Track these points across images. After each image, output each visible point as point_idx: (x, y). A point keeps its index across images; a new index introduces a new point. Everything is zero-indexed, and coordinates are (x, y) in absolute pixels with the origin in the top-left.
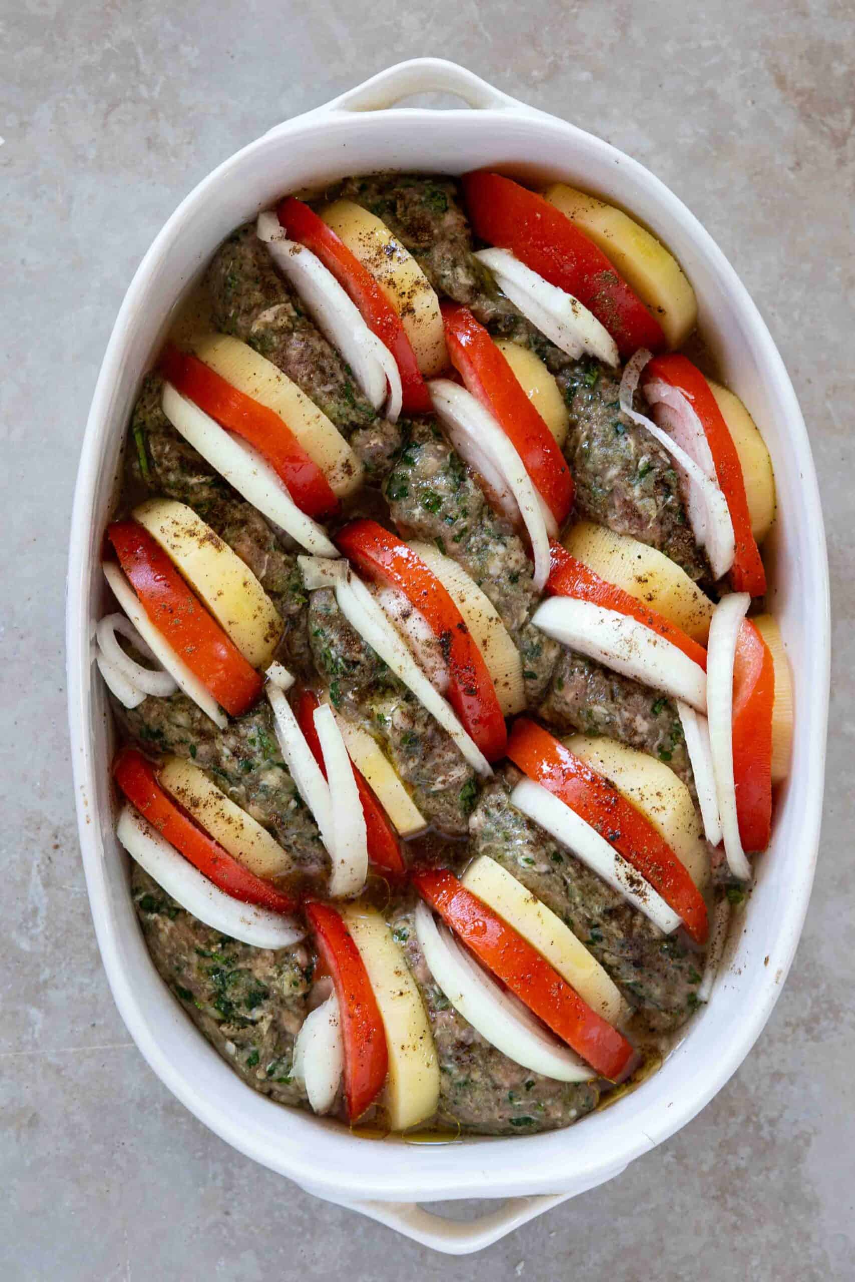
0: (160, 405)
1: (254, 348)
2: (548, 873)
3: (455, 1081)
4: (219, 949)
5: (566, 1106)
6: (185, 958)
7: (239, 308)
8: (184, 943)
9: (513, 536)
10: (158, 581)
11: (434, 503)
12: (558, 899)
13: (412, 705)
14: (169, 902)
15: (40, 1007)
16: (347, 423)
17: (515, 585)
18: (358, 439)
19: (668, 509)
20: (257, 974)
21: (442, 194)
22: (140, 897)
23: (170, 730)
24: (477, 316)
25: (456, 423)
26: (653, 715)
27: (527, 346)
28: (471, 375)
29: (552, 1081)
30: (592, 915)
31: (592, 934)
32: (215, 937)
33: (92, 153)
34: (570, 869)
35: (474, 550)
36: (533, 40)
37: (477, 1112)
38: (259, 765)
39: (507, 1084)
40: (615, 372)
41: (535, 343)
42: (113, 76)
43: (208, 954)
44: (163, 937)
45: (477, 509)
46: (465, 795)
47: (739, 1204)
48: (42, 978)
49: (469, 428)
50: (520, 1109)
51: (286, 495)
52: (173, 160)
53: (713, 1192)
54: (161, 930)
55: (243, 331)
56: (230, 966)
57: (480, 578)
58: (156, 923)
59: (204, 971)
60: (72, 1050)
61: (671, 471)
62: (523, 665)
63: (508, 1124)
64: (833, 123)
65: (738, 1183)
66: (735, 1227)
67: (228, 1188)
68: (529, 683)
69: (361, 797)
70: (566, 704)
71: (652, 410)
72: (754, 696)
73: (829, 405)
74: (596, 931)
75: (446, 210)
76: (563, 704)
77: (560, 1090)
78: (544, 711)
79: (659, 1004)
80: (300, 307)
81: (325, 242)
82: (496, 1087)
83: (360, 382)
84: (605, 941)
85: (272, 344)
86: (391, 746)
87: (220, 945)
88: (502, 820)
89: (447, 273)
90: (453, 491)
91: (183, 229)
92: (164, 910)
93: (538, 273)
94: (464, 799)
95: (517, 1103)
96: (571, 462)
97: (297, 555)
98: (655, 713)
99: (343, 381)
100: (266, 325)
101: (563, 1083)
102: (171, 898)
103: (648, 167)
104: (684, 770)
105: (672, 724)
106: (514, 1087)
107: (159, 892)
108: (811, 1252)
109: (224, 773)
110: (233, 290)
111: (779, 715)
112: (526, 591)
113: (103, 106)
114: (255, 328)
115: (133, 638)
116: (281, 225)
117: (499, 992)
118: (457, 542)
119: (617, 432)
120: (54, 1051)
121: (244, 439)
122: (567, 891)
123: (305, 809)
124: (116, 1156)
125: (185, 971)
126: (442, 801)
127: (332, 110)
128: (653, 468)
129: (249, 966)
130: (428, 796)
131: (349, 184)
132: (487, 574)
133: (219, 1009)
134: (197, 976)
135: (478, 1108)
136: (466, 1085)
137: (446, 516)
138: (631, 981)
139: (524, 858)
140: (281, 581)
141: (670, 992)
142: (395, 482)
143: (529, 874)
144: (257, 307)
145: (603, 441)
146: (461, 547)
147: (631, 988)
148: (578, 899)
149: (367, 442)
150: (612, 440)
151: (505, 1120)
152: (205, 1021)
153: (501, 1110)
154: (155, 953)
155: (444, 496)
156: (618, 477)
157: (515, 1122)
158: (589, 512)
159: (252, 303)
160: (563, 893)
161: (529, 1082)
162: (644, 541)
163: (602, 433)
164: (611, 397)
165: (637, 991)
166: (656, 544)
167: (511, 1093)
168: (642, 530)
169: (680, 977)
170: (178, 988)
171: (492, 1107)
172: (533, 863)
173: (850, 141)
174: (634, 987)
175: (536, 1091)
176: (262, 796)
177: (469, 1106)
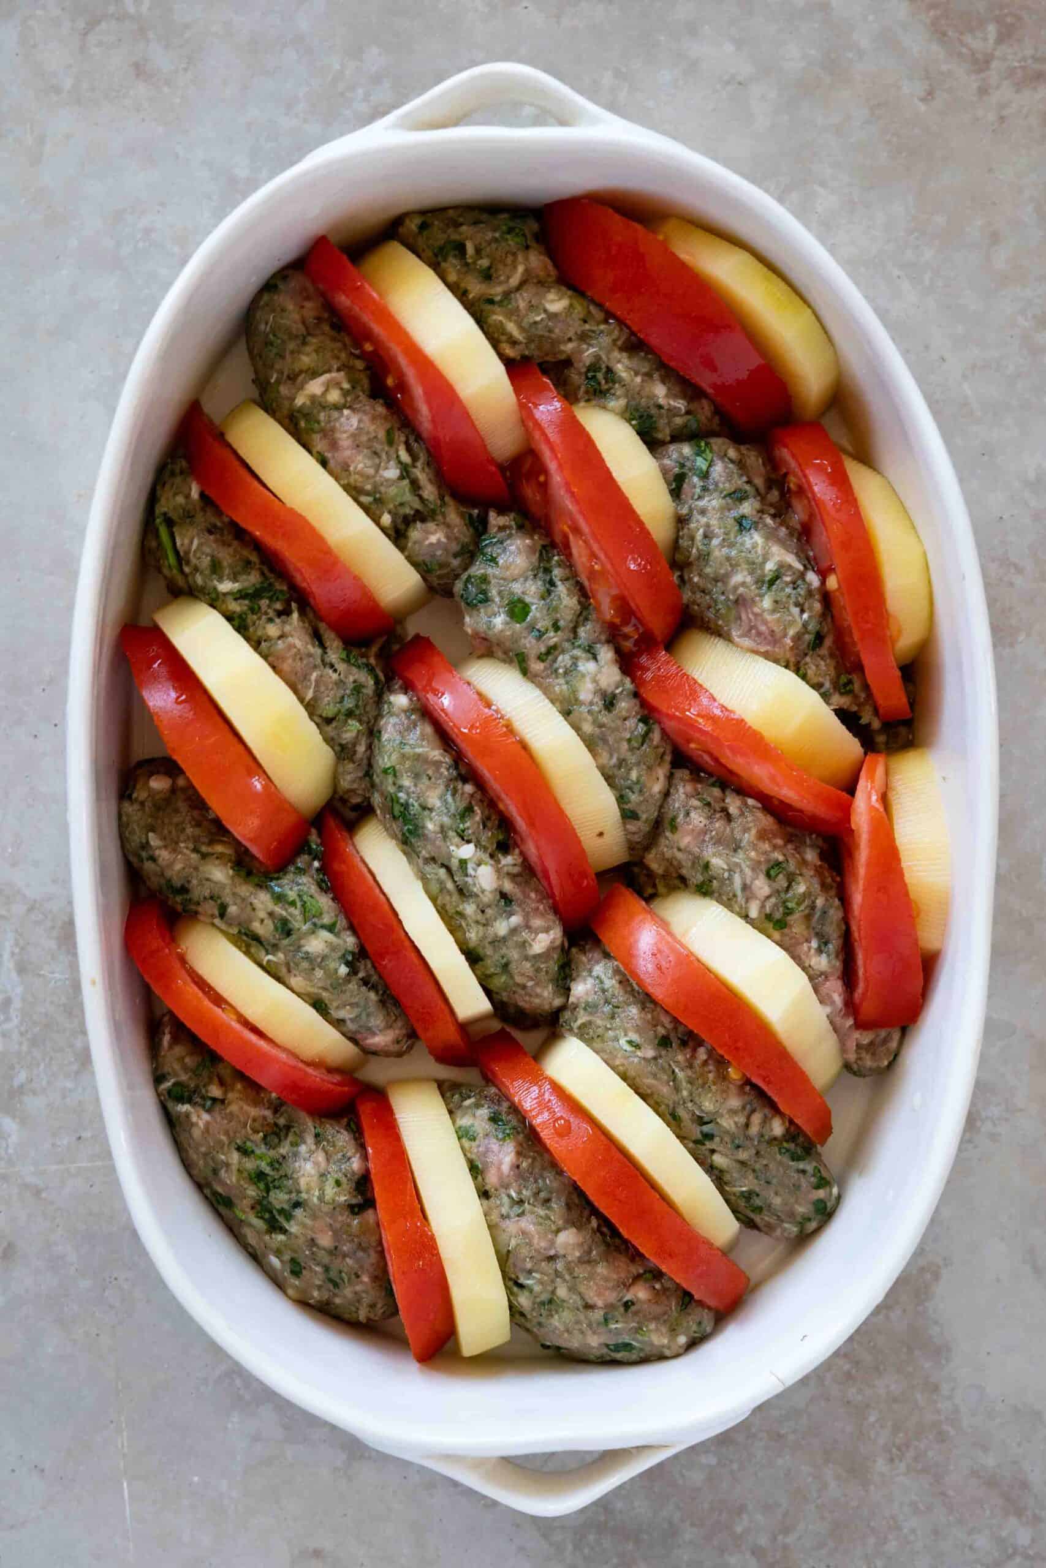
2: (655, 1058)
3: (538, 1300)
5: (673, 1331)
6: (223, 1157)
7: (282, 373)
8: (224, 1138)
10: (181, 703)
11: (518, 609)
12: (665, 1090)
14: (203, 1090)
15: (14, 1117)
17: (611, 713)
18: (416, 535)
22: (168, 1084)
23: (198, 885)
30: (702, 1111)
31: (701, 1132)
33: (68, 83)
34: (679, 1057)
35: (561, 671)
37: (566, 1335)
38: (299, 929)
39: (600, 1303)
43: (250, 1152)
44: (196, 1133)
45: (571, 621)
48: (16, 1083)
50: (618, 1332)
52: (166, 90)
54: (192, 1125)
55: (286, 403)
56: (275, 1169)
57: (569, 706)
58: (187, 1115)
59: (245, 1174)
60: (54, 1167)
63: (605, 1350)
64: (974, 42)
68: (633, 826)
70: (679, 850)
74: (706, 1128)
75: (526, 249)
76: (676, 850)
77: (665, 1313)
78: (650, 859)
79: (779, 1214)
82: (588, 1307)
84: (717, 1139)
85: (318, 422)
90: (543, 598)
92: (199, 1100)
94: (557, 969)
95: (613, 1326)
96: (686, 564)
98: (770, 877)
100: (313, 398)
106: (610, 1307)
107: (190, 1079)
108: (939, 1405)
109: (257, 938)
110: (275, 351)
112: (625, 719)
113: (81, 24)
114: (300, 401)
118: (543, 661)
119: (742, 528)
120: (32, 1169)
122: (674, 1082)
125: (223, 1173)
131: (407, 222)
132: (577, 700)
133: (262, 1218)
134: (238, 1181)
135: (568, 1331)
136: (551, 1303)
137: (534, 628)
138: (744, 1189)
139: (628, 1039)
140: (332, 704)
141: (792, 1200)
142: (472, 584)
143: (631, 1059)
144: (303, 375)
145: (724, 539)
146: (545, 667)
147: (744, 1197)
148: (685, 1093)
149: (427, 539)
150: (736, 537)
151: (600, 1345)
152: (248, 1232)
153: (594, 1333)
154: (187, 1151)
155: (533, 604)
156: (743, 584)
157: (612, 1347)
158: (708, 622)
159: (297, 370)
160: (671, 1083)
161: (627, 1302)
162: (776, 661)
163: (722, 530)
164: (727, 485)
165: (752, 1201)
166: (791, 664)
167: (606, 1314)
168: (774, 647)
169: (804, 1183)
170: (215, 1193)
171: (584, 1330)
172: (638, 1047)
173: (995, 64)
174: (748, 1196)
175: (636, 1313)
176: (305, 965)
177: (556, 1328)
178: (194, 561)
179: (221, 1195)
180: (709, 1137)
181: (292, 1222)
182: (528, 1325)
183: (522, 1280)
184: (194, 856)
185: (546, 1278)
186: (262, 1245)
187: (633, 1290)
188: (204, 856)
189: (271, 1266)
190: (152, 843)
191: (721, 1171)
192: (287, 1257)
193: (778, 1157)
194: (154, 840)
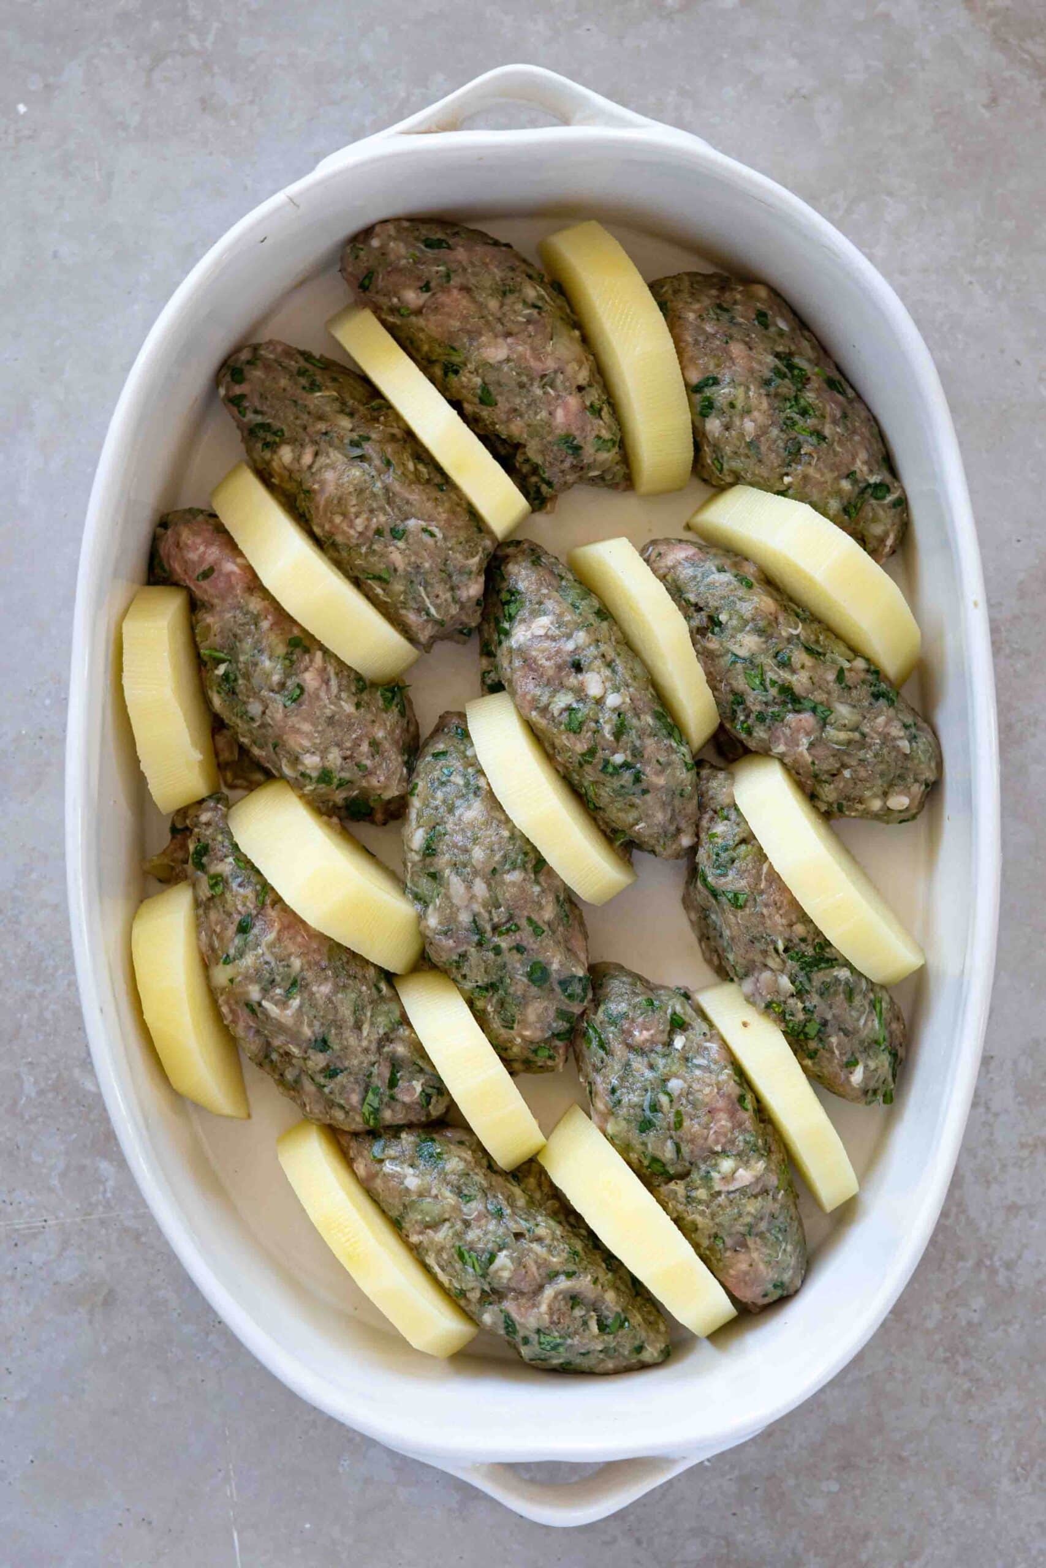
2: (407, 518)
3: (517, 295)
5: (384, 253)
6: (838, 430)
8: (838, 449)
12: (397, 489)
22: (891, 500)
23: (862, 701)
26: (302, 685)
30: (362, 467)
31: (362, 448)
33: (134, 119)
34: (383, 519)
37: (488, 260)
38: (768, 658)
39: (454, 292)
42: (156, 24)
43: (812, 435)
44: (863, 455)
47: (973, 1367)
50: (437, 262)
53: (941, 1353)
54: (865, 463)
56: (788, 420)
58: (871, 471)
59: (818, 413)
64: (1034, 48)
65: (971, 1341)
66: (969, 1394)
74: (358, 452)
77: (389, 272)
79: (280, 368)
82: (465, 289)
84: (347, 441)
92: (862, 484)
95: (442, 268)
98: (300, 687)
106: (445, 287)
109: (805, 648)
113: (146, 60)
122: (389, 499)
125: (838, 414)
133: (800, 369)
134: (824, 407)
135: (486, 264)
136: (504, 292)
138: (318, 394)
139: (435, 538)
141: (268, 383)
143: (429, 518)
147: (318, 386)
148: (379, 484)
151: (455, 249)
152: (813, 354)
153: (460, 262)
154: (872, 435)
157: (445, 245)
161: (428, 291)
165: (310, 382)
167: (448, 281)
169: (256, 401)
170: (844, 392)
171: (470, 266)
172: (425, 532)
174: (313, 387)
175: (419, 278)
176: (762, 624)
177: (497, 267)
179: (839, 392)
180: (355, 444)
181: (772, 366)
182: (523, 267)
183: (535, 312)
184: (866, 730)
185: (512, 317)
186: (796, 339)
187: (421, 302)
188: (856, 729)
189: (788, 316)
190: (906, 743)
191: (342, 411)
192: (772, 329)
193: (284, 427)
194: (905, 745)
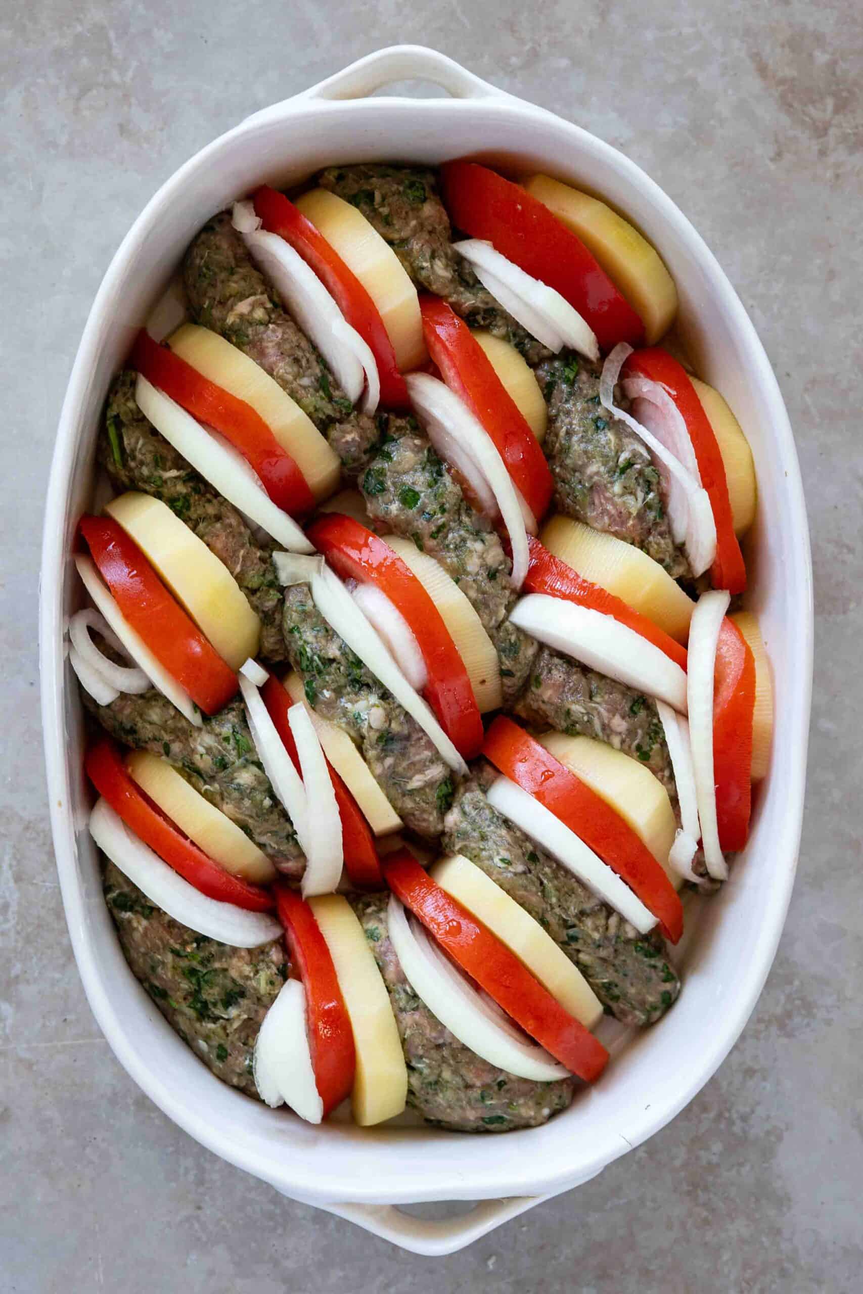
0: (133, 397)
1: (230, 340)
2: (524, 873)
3: (426, 1081)
4: (194, 949)
5: (539, 1104)
6: (159, 957)
7: (214, 299)
8: (159, 942)
9: (491, 533)
10: (132, 577)
11: (409, 497)
12: (535, 899)
13: (389, 704)
14: (143, 901)
15: (10, 1003)
16: (324, 417)
17: (493, 582)
18: (334, 433)
19: (648, 506)
20: (233, 973)
21: (421, 183)
22: (113, 895)
23: (143, 727)
24: (456, 308)
25: (434, 418)
26: (632, 715)
27: (506, 338)
28: (449, 369)
29: (525, 1081)
30: (568, 915)
31: (567, 935)
32: (189, 936)
33: (63, 139)
34: (547, 870)
35: (452, 546)
36: (511, 26)
37: (448, 1110)
38: (233, 763)
39: (478, 1084)
40: (594, 367)
41: (515, 335)
42: (85, 61)
43: (183, 953)
44: (137, 936)
45: (455, 505)
46: (441, 794)
47: (710, 1199)
48: (13, 973)
49: (448, 424)
50: (492, 1107)
51: (262, 490)
53: (685, 1187)
54: (135, 929)
55: (219, 324)
56: (205, 966)
57: (458, 575)
58: (129, 921)
59: (179, 970)
60: (43, 1045)
61: (652, 467)
62: (501, 662)
63: (481, 1123)
64: (815, 113)
65: (710, 1179)
66: (706, 1222)
67: (200, 1182)
68: (507, 681)
69: (337, 796)
70: (543, 702)
71: (633, 406)
72: (735, 697)
73: (808, 399)
74: (571, 932)
75: (424, 200)
76: (540, 703)
77: (532, 1090)
78: (520, 708)
79: (633, 1002)
80: (276, 299)
81: (302, 233)
82: (468, 1087)
83: (337, 375)
84: (581, 941)
85: (247, 336)
86: (366, 744)
87: (195, 945)
88: (478, 819)
89: (425, 264)
90: (430, 486)
91: (159, 219)
92: (139, 909)
93: (519, 266)
94: (439, 798)
95: (489, 1102)
96: (550, 457)
97: (272, 551)
98: (633, 713)
99: (319, 375)
100: (241, 316)
101: (535, 1083)
102: (145, 896)
103: (627, 155)
104: (662, 770)
105: (650, 723)
106: (486, 1087)
107: (132, 891)
108: (781, 1246)
109: (198, 772)
110: (207, 281)
111: (760, 715)
112: (504, 588)
113: (75, 91)
114: (231, 319)
115: (106, 633)
116: (257, 215)
117: (472, 992)
118: (435, 538)
119: (598, 428)
120: (24, 1046)
121: (220, 433)
122: (543, 891)
123: (280, 807)
124: (88, 1150)
125: (159, 970)
126: (418, 799)
127: (311, 98)
128: (633, 465)
129: (225, 966)
130: (404, 795)
131: (326, 174)
132: (465, 570)
133: (194, 1008)
134: (173, 976)
135: (450, 1107)
136: (437, 1084)
137: (424, 512)
138: (605, 981)
139: (500, 857)
140: (256, 577)
141: (644, 991)
142: (372, 476)
143: (505, 874)
144: (232, 299)
145: (582, 436)
146: (438, 543)
147: (605, 987)
148: (554, 900)
149: (344, 437)
150: (592, 435)
151: (477, 1118)
152: (180, 1020)
153: (473, 1108)
154: (131, 952)
155: (422, 492)
156: (598, 473)
157: (487, 1120)
158: (568, 508)
159: (228, 294)
160: (539, 894)
161: (501, 1082)
162: (624, 539)
163: (582, 429)
164: (590, 391)
165: (611, 991)
166: (636, 542)
167: (482, 1093)
168: (622, 527)
169: (654, 976)
170: (152, 986)
171: (464, 1105)
172: (509, 863)
173: (832, 131)
174: (608, 987)
175: (508, 1091)
176: (236, 794)
177: (440, 1104)
178: (139, 456)
179: (157, 988)
180: (574, 939)
182: (417, 1103)
183: (414, 1064)
184: (140, 702)
185: (434, 1062)
186: (193, 1031)
189: (200, 1049)
191: (588, 965)
192: (215, 1043)
193: (634, 953)
